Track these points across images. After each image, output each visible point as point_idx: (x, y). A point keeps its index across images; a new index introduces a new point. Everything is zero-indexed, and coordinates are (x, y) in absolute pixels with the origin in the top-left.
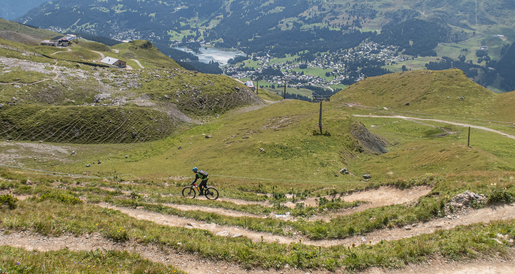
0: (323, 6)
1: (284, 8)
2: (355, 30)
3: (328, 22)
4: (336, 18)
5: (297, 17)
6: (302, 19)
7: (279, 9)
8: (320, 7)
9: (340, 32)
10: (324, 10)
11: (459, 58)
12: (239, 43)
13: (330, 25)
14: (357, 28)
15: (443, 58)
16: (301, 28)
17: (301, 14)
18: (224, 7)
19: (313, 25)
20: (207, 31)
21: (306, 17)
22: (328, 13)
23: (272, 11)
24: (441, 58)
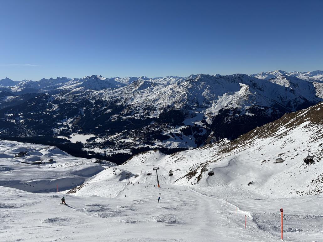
1: (112, 110)
2: (147, 117)
4: (138, 112)
5: (119, 114)
6: (122, 114)
7: (109, 111)
8: (129, 108)
9: (140, 119)
10: (132, 109)
11: (194, 125)
12: (91, 130)
13: (135, 116)
14: (148, 116)
15: (188, 126)
16: (122, 119)
18: (81, 112)
19: (127, 117)
20: (73, 126)
22: (134, 110)
23: (106, 112)
24: (186, 126)
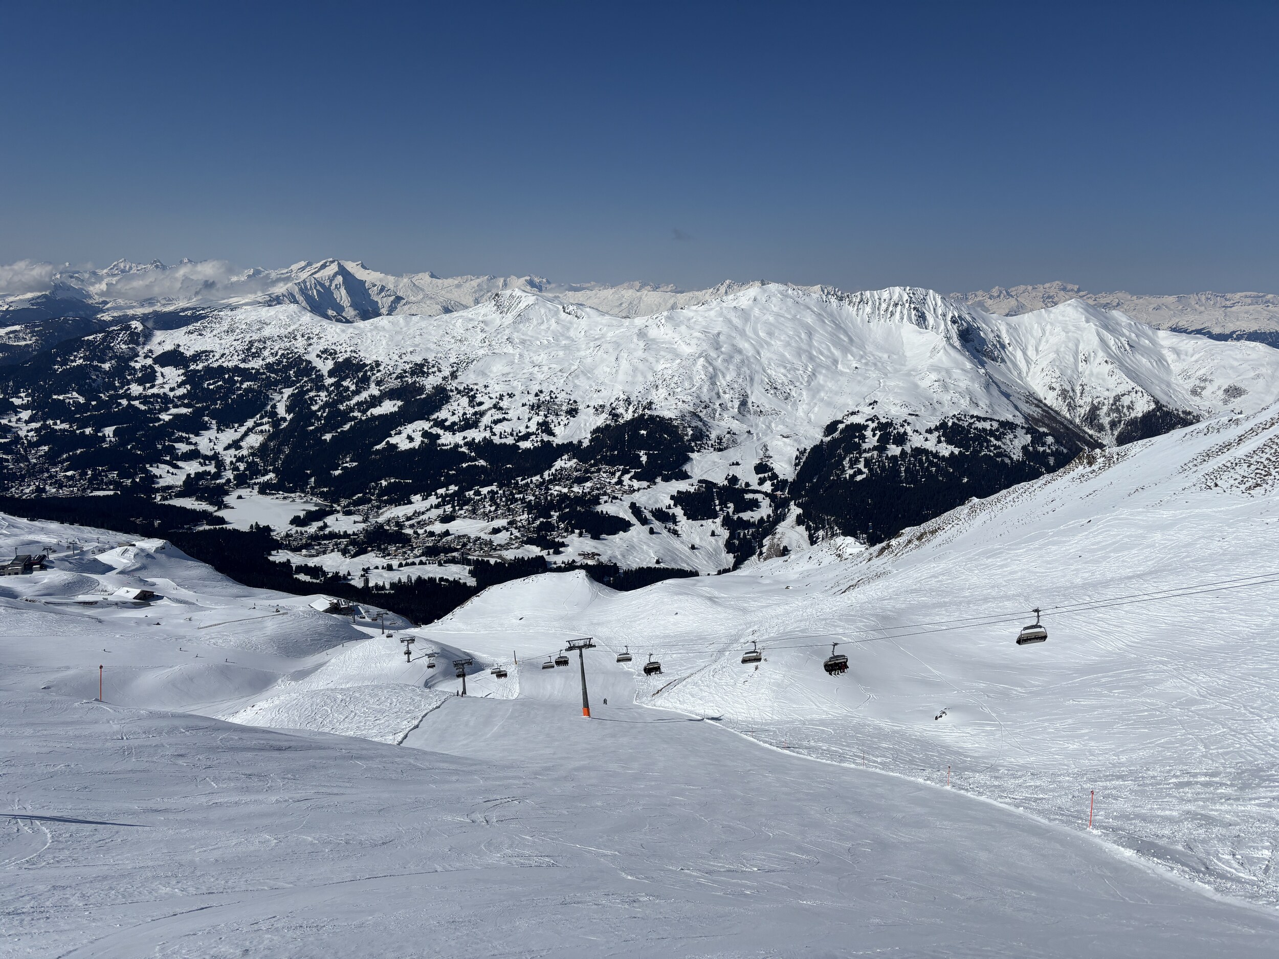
0: (479, 398)
1: (400, 403)
2: (542, 441)
3: (491, 428)
4: (504, 419)
5: (428, 420)
6: (440, 424)
7: (388, 407)
8: (472, 399)
9: (515, 447)
11: (726, 479)
12: (311, 483)
15: (700, 481)
16: (439, 442)
17: (434, 416)
19: (462, 435)
20: (240, 459)
21: (446, 420)
23: (376, 411)
24: (695, 483)
